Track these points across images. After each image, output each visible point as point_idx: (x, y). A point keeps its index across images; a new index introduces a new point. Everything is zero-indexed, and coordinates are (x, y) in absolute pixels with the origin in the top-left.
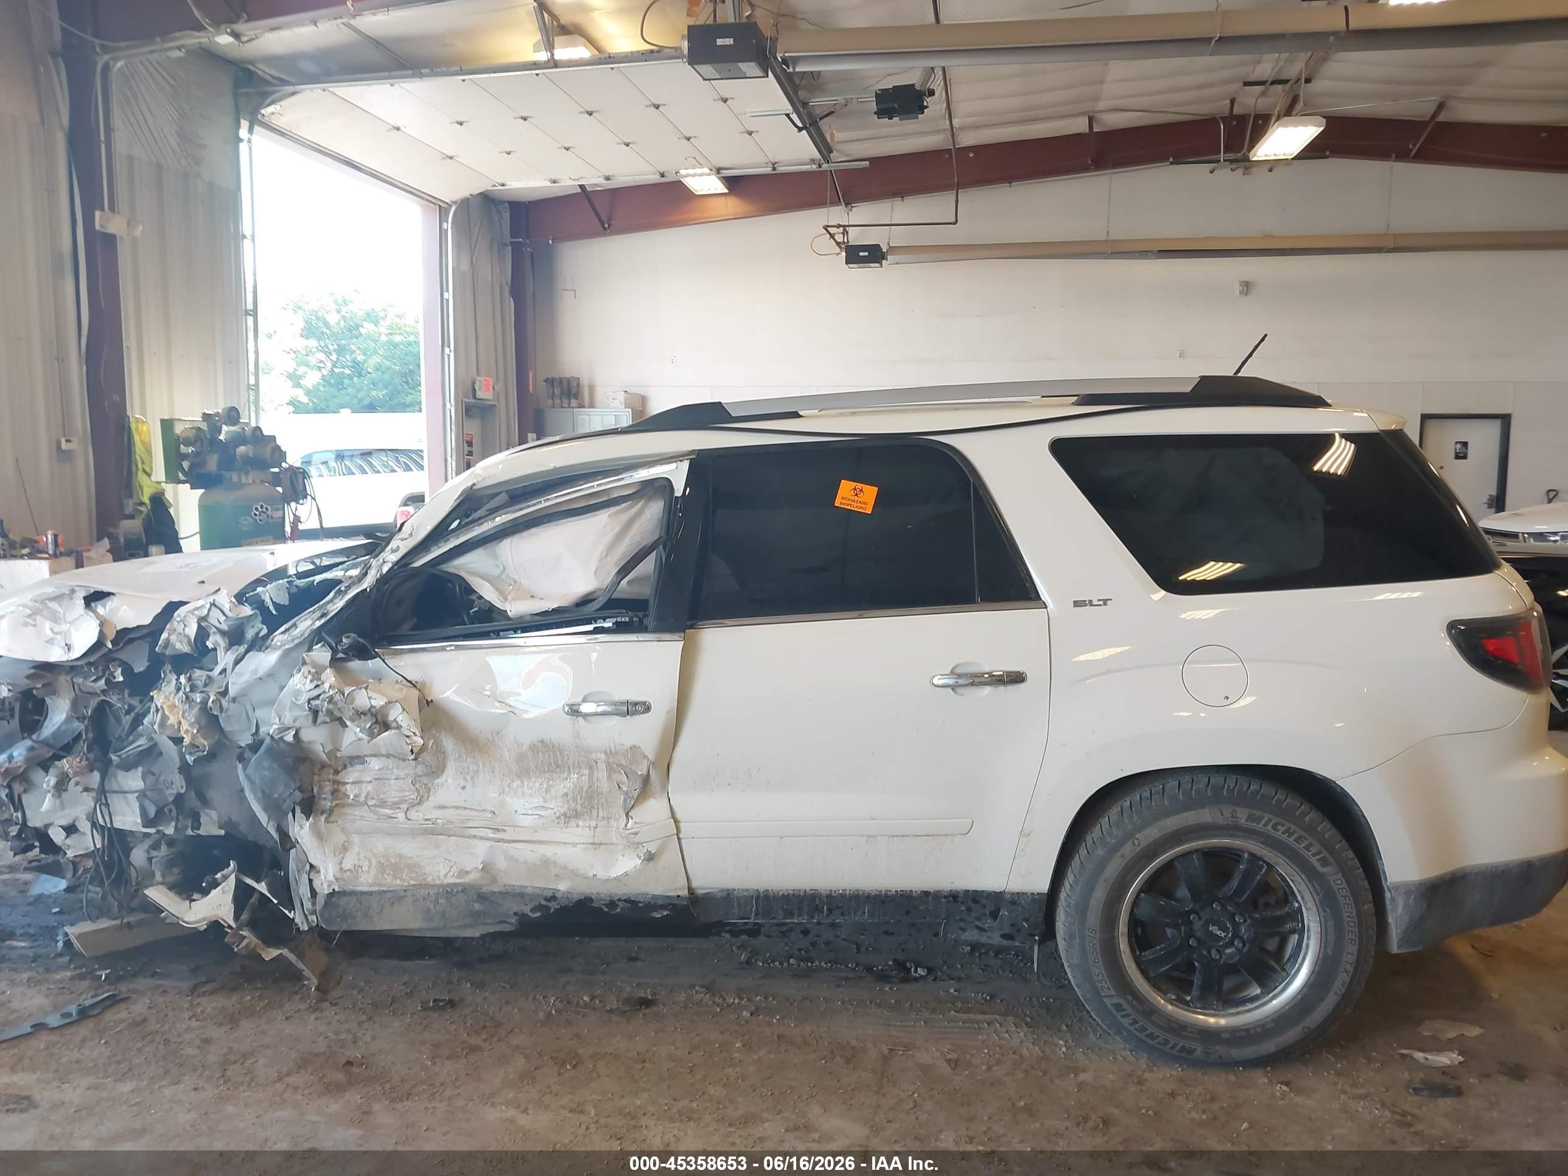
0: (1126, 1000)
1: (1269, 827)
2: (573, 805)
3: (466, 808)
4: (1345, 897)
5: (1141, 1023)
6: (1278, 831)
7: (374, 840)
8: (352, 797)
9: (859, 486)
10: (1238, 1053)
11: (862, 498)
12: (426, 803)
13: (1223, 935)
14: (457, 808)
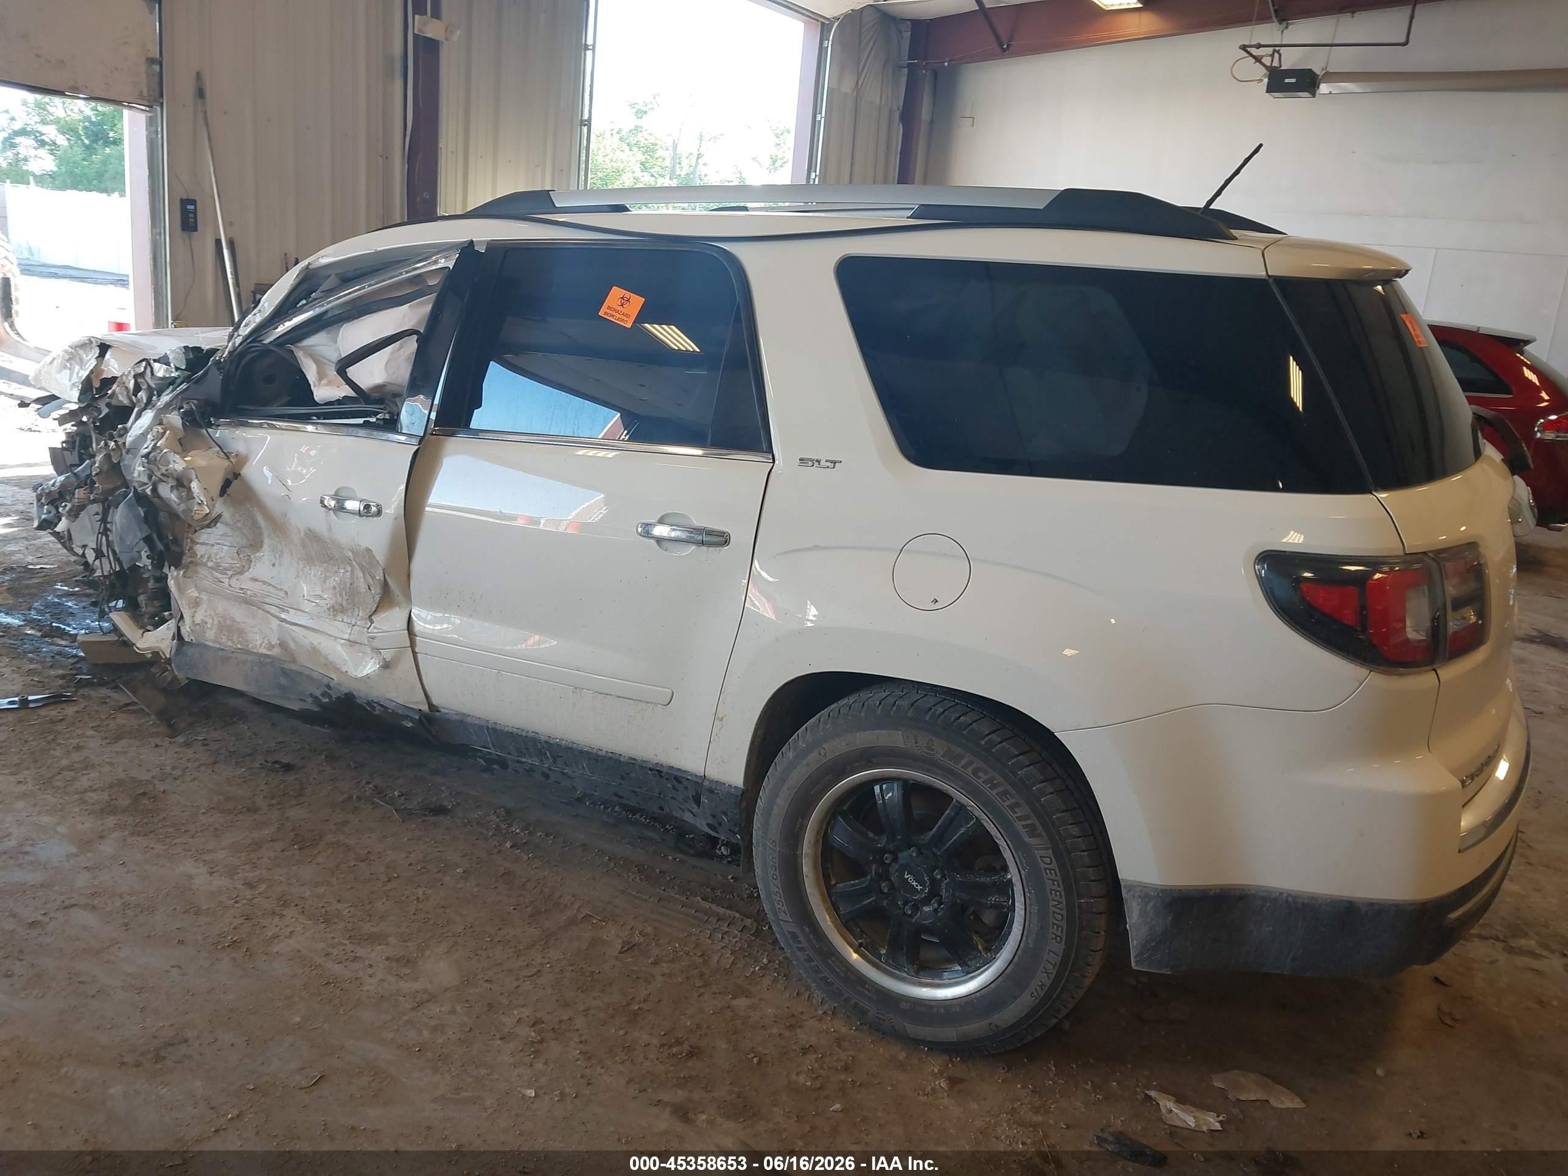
0: (802, 930)
1: (970, 769)
2: (340, 600)
3: (270, 585)
4: (1053, 881)
5: (816, 963)
6: (980, 778)
7: (216, 600)
8: (199, 557)
9: (628, 294)
10: (913, 1029)
11: (626, 309)
12: (246, 573)
13: (919, 888)
14: (264, 583)
